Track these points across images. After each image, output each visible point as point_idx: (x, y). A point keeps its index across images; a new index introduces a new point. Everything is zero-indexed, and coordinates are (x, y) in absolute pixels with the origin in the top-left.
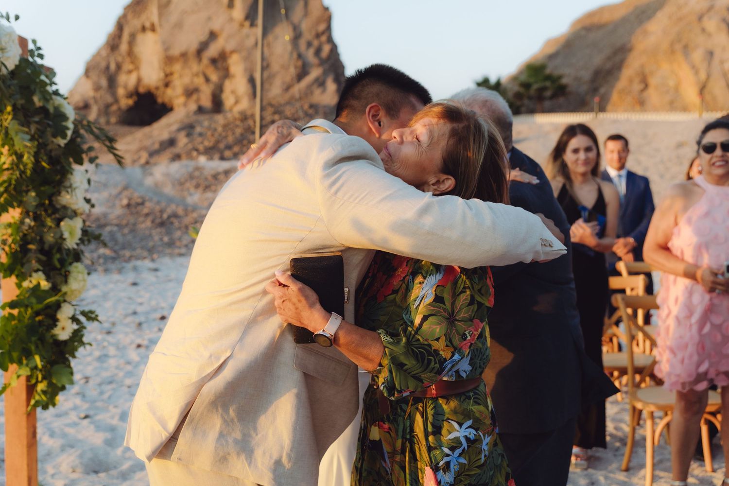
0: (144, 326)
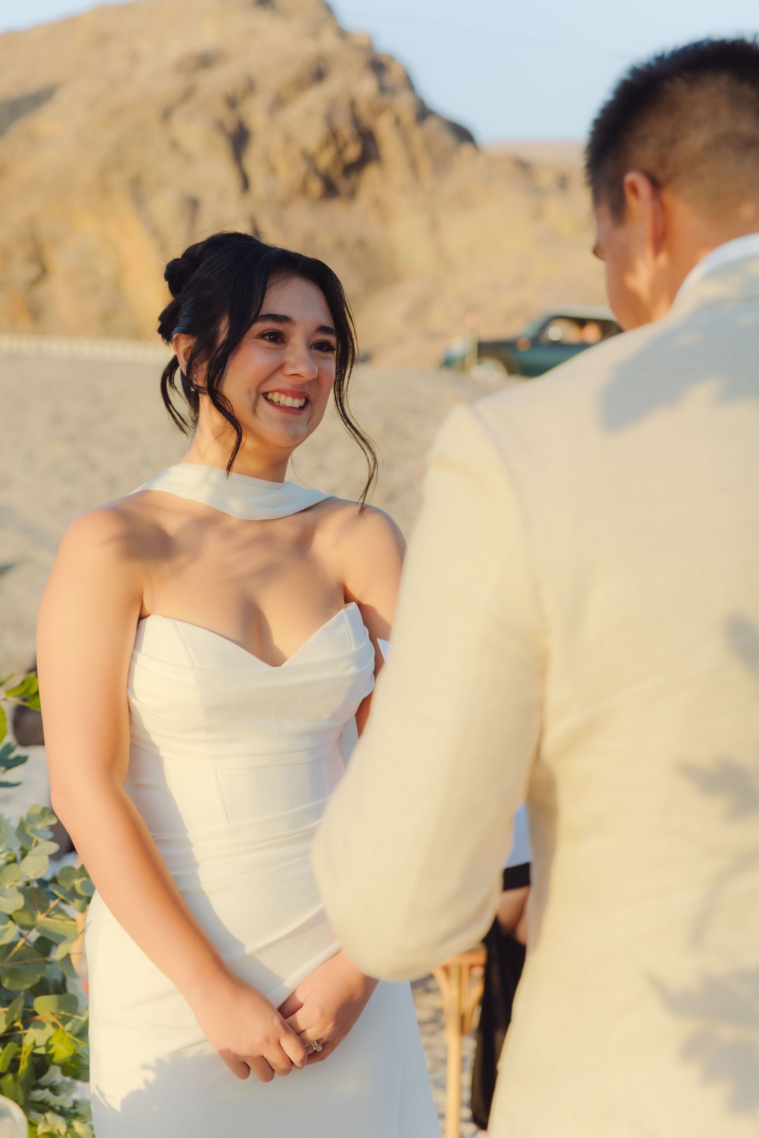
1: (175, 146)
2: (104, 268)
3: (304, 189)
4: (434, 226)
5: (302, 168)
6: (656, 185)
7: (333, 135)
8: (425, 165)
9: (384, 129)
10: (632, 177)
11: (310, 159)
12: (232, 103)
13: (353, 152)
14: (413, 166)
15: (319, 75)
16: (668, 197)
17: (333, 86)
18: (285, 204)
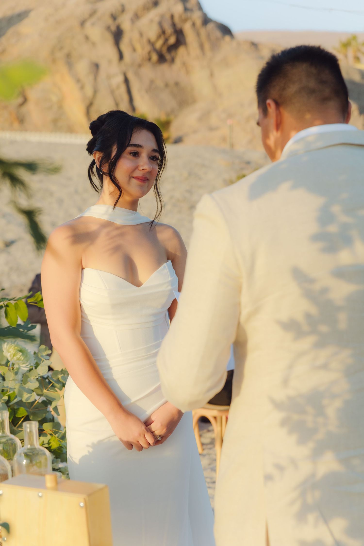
1: (87, 38)
2: (54, 99)
3: (149, 58)
4: (212, 75)
5: (148, 48)
6: (278, 104)
7: (163, 32)
8: (207, 46)
9: (187, 28)
10: (269, 101)
11: (152, 44)
12: (114, 17)
13: (172, 40)
14: (202, 46)
15: (156, 3)
16: (282, 109)
17: (162, 9)
18: (140, 66)
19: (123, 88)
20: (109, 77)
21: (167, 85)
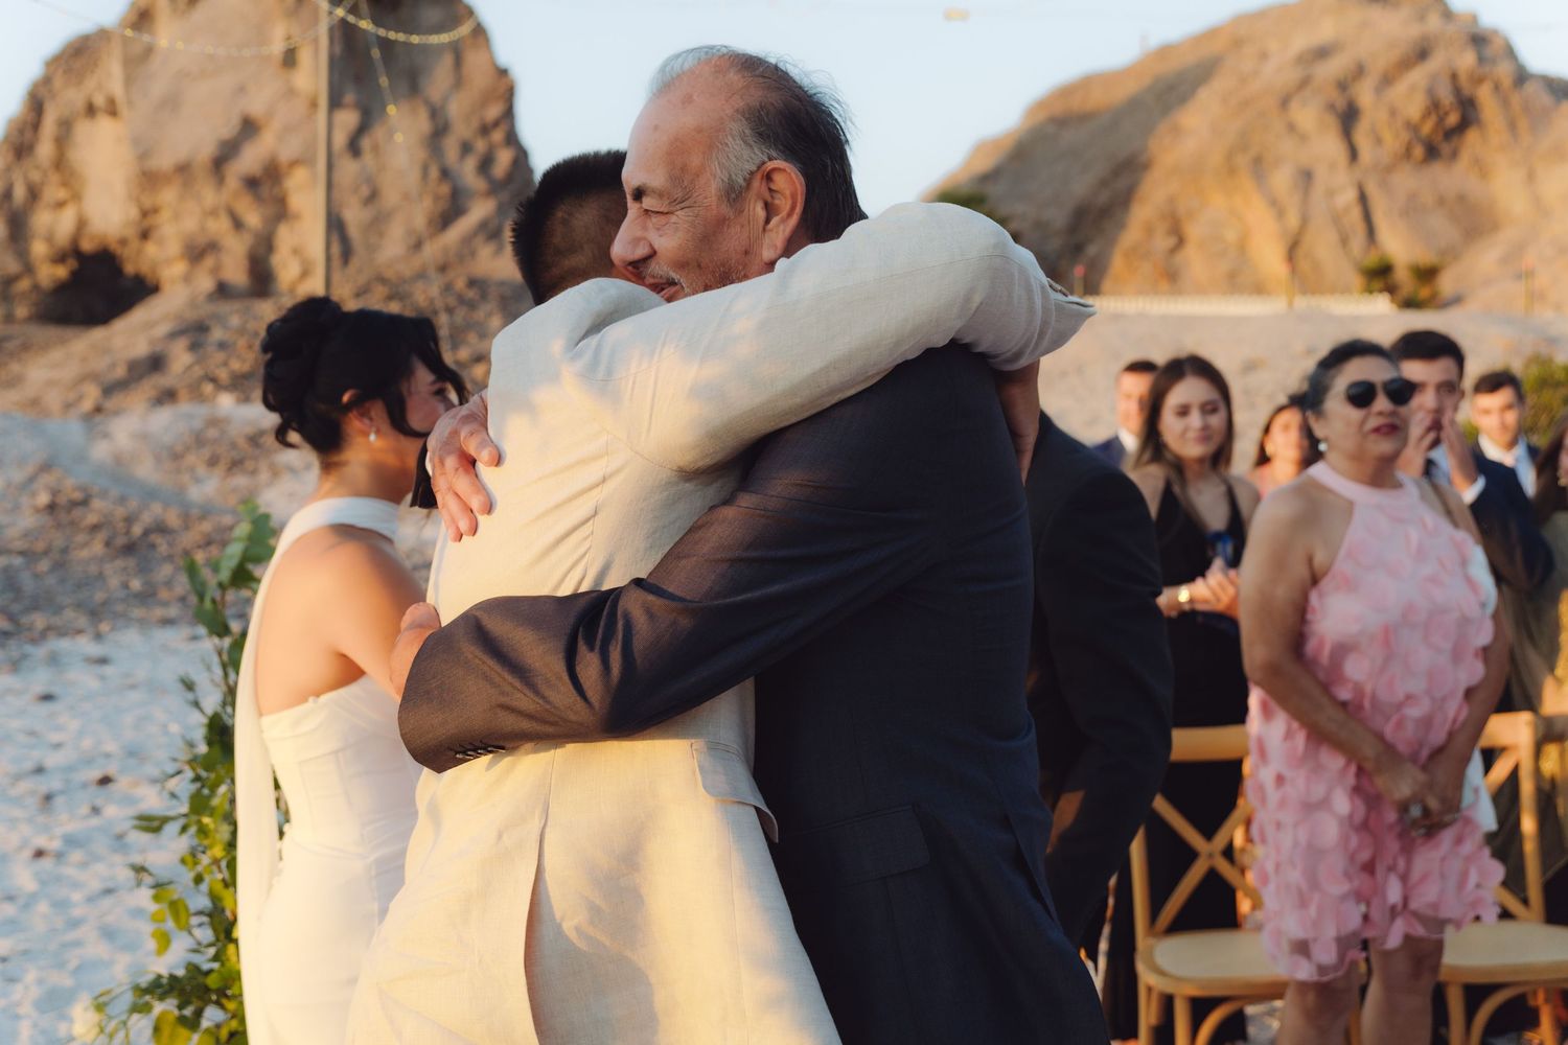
0: (59, 801)
1: (1291, 127)
2: (1231, 235)
3: (1407, 153)
4: (1531, 177)
5: (1405, 136)
7: (1434, 106)
8: (1523, 124)
9: (1485, 95)
11: (1413, 128)
12: (1343, 86)
13: (1453, 119)
14: (1512, 126)
15: (1422, 53)
17: (1436, 63)
18: (1389, 169)
19: (1356, 214)
20: (1331, 193)
21: (1441, 201)
